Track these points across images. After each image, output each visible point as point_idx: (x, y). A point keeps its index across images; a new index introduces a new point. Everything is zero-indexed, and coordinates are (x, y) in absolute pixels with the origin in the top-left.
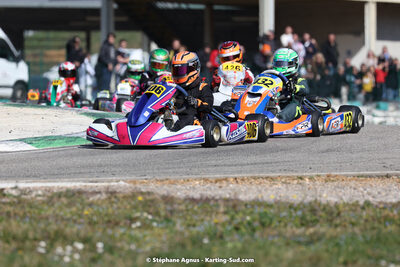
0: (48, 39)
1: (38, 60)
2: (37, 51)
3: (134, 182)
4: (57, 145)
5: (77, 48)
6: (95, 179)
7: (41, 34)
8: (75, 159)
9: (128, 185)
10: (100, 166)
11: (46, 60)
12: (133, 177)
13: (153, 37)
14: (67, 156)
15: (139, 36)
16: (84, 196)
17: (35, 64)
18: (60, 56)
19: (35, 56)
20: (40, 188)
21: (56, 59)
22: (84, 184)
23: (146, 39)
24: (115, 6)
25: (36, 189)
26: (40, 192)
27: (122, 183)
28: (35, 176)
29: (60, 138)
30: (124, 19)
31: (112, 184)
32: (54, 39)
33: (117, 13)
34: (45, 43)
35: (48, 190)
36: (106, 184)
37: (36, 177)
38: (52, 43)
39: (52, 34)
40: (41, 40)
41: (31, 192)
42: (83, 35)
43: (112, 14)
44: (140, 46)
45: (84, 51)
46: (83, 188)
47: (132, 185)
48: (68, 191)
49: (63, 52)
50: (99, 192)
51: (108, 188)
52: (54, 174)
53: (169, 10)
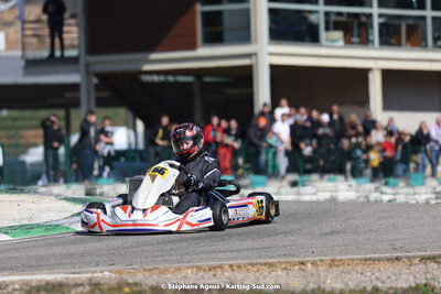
0: (23, 119)
1: (13, 141)
2: (13, 132)
3: (120, 273)
4: (34, 234)
5: (55, 128)
6: (78, 270)
7: (15, 113)
8: (55, 249)
9: (112, 275)
10: (82, 255)
11: (22, 141)
12: (119, 267)
13: (138, 114)
14: (45, 245)
15: (122, 112)
16: (65, 290)
17: (10, 146)
18: (36, 136)
19: (10, 137)
20: (17, 282)
21: (32, 140)
22: (65, 276)
23: (130, 116)
24: (95, 81)
25: (12, 283)
26: (17, 286)
27: (107, 274)
28: (11, 269)
29: (39, 226)
30: (105, 94)
31: (96, 275)
32: (31, 118)
33: (98, 88)
34: (19, 123)
35: (26, 283)
36: (89, 275)
37: (13, 269)
38: (28, 123)
39: (27, 113)
40: (15, 119)
41: (7, 286)
42: (61, 113)
43: (92, 88)
44: (125, 124)
45: (64, 131)
46: (64, 281)
47: (117, 275)
48: (48, 283)
49: (40, 132)
50: (82, 285)
51: (91, 279)
52: (31, 266)
53: (154, 83)
